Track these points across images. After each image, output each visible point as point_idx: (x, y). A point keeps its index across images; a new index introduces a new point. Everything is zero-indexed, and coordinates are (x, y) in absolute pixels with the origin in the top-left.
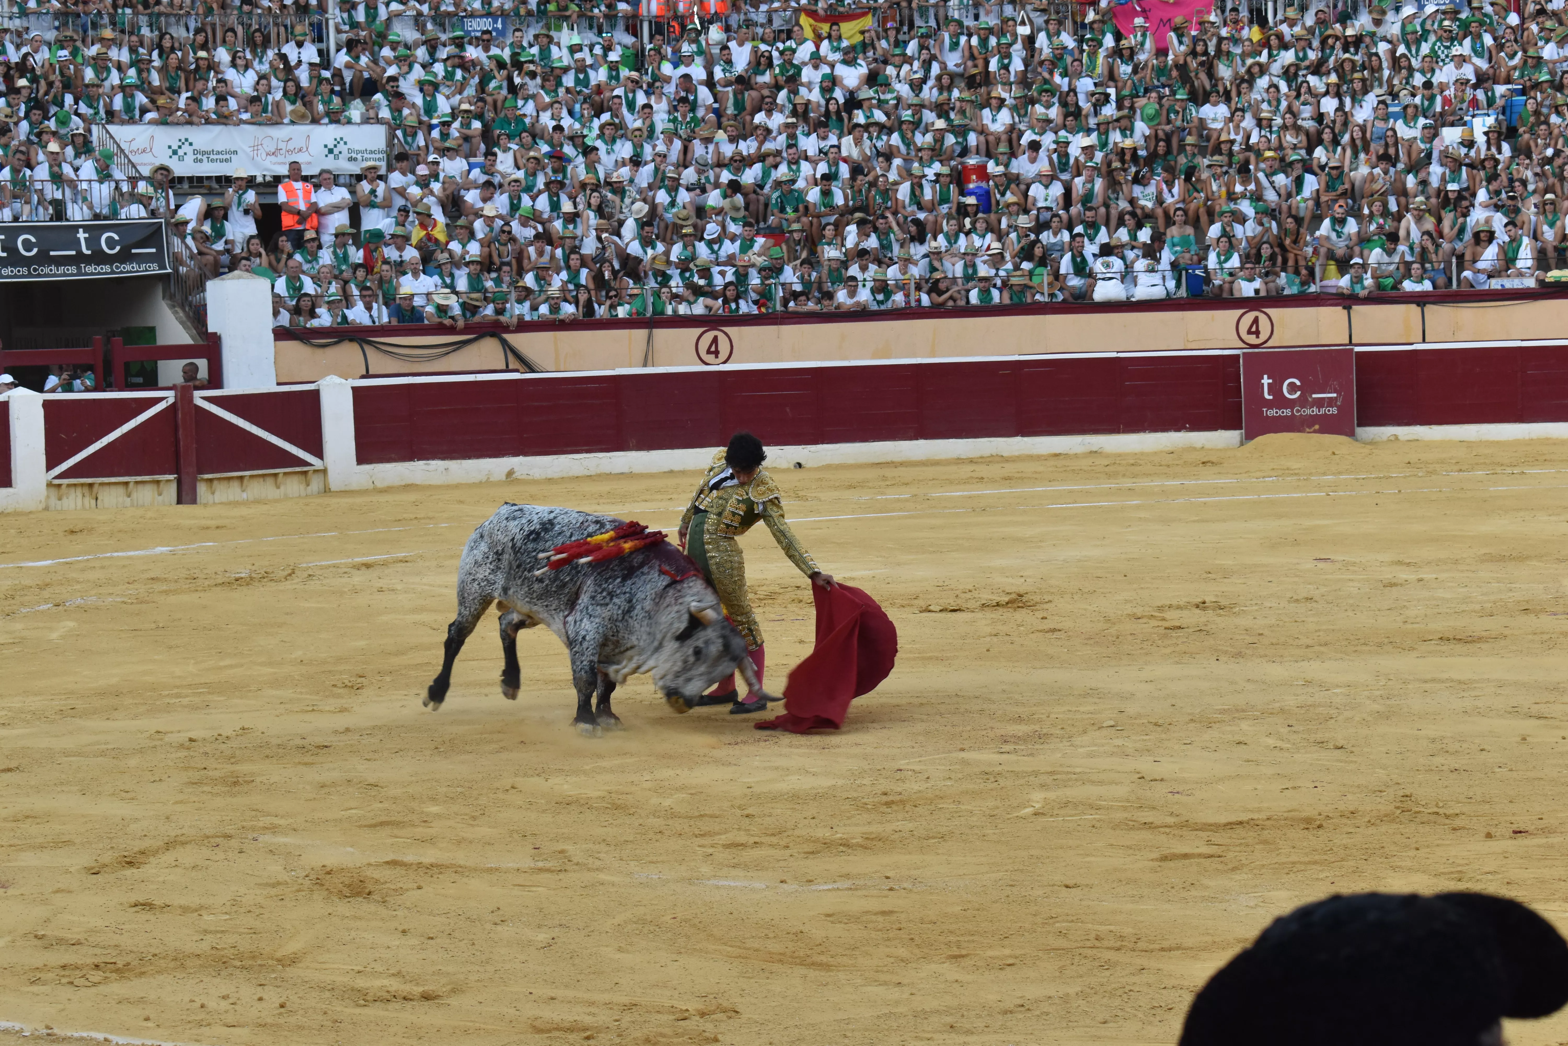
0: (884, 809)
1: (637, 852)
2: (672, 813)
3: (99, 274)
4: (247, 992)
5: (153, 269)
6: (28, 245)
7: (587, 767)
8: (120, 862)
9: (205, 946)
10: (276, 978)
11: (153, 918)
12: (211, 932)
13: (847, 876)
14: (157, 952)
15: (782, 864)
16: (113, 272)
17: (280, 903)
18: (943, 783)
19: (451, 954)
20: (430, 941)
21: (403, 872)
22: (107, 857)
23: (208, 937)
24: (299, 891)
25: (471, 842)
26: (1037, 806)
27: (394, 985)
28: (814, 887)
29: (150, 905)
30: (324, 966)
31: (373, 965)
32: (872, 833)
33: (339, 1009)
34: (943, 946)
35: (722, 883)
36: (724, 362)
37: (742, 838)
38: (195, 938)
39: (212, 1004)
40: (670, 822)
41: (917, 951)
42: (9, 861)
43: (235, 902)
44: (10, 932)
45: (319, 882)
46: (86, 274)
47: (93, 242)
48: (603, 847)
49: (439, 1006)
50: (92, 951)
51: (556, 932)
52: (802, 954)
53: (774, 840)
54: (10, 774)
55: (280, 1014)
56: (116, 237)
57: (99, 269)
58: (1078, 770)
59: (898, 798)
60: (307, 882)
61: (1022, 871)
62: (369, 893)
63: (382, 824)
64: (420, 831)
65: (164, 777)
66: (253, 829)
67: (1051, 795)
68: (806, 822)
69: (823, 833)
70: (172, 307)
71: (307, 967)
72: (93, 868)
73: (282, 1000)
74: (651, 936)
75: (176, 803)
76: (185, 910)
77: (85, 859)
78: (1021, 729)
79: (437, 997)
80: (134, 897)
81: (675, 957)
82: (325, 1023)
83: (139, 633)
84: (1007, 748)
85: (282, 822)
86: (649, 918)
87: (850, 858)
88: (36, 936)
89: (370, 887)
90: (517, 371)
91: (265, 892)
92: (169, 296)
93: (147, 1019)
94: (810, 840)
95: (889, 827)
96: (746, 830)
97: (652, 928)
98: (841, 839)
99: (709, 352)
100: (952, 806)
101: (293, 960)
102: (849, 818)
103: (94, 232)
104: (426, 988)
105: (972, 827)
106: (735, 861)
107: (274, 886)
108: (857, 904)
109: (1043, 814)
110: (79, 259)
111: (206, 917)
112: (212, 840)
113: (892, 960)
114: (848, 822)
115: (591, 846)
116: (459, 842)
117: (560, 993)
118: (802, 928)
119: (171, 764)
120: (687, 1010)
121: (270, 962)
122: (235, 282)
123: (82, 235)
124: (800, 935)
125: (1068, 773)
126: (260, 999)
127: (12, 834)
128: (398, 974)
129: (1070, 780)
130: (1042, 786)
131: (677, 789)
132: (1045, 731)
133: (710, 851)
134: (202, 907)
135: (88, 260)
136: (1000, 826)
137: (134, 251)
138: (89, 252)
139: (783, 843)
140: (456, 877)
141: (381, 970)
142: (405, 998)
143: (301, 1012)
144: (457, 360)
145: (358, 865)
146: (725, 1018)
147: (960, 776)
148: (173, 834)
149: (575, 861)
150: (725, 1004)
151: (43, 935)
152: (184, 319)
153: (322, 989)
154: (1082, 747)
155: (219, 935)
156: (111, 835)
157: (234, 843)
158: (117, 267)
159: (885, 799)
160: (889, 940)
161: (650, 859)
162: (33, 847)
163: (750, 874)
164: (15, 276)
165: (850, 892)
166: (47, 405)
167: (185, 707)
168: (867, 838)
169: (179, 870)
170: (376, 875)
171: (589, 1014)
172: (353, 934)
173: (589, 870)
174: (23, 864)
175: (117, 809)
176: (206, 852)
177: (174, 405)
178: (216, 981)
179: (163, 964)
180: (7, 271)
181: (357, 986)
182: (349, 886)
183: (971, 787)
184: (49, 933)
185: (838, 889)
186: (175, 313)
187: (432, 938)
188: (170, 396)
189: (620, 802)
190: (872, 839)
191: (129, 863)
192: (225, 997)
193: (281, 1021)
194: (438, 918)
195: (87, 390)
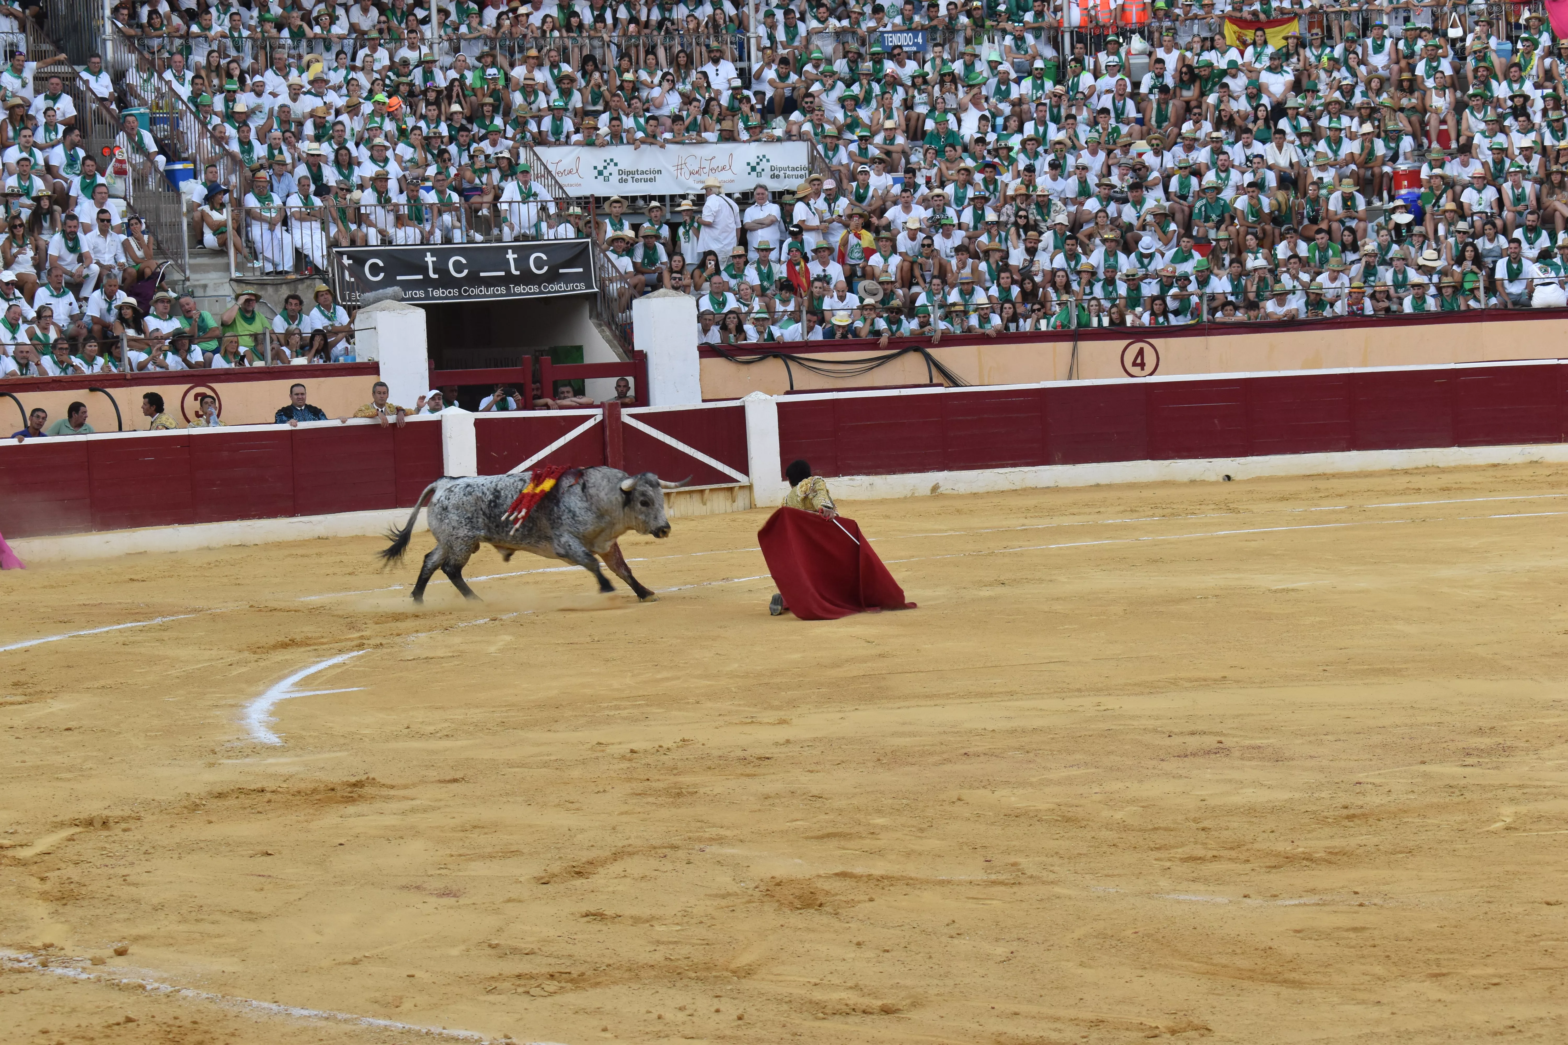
0: (1346, 823)
1: (1092, 865)
2: (1125, 826)
3: (527, 294)
4: (703, 1004)
5: (580, 289)
6: (458, 267)
7: (1034, 780)
8: (569, 872)
9: (658, 957)
10: (731, 990)
11: (605, 928)
12: (663, 943)
13: (1313, 891)
14: (611, 962)
15: (1244, 878)
16: (541, 292)
17: (731, 914)
18: (1406, 796)
19: (909, 967)
20: (886, 954)
21: (854, 884)
22: (556, 868)
23: (661, 947)
24: (749, 902)
25: (920, 854)
26: (1508, 820)
27: (853, 998)
28: (1279, 902)
29: (602, 914)
30: (780, 978)
31: (829, 977)
32: (1335, 847)
33: (797, 1022)
34: (1421, 964)
35: (1182, 897)
36: (1151, 374)
37: (1200, 852)
38: (648, 949)
39: (669, 1016)
40: (1124, 835)
41: (1394, 969)
42: (459, 870)
43: (686, 914)
44: (464, 941)
45: (769, 894)
46: (515, 294)
47: (521, 262)
48: (1056, 859)
49: (899, 1020)
50: (545, 961)
51: (1014, 946)
52: (1272, 971)
53: (1233, 854)
54: (456, 784)
55: (739, 1026)
56: (545, 257)
57: (527, 289)
58: (1548, 784)
59: (1359, 811)
60: (757, 893)
61: (1498, 887)
62: (821, 905)
63: (829, 836)
64: (868, 843)
65: (608, 788)
66: (700, 840)
67: (1523, 809)
68: (1265, 835)
69: (1283, 847)
70: (599, 326)
71: (763, 979)
72: (542, 878)
73: (740, 1012)
74: (1113, 951)
75: (622, 813)
76: (636, 920)
77: (535, 869)
78: (1485, 742)
79: (897, 1011)
80: (585, 908)
81: (1140, 972)
82: (784, 1036)
83: (577, 646)
84: (1469, 761)
85: (728, 833)
86: (1110, 933)
87: (1313, 873)
88: (490, 946)
89: (822, 899)
90: (941, 385)
91: (715, 903)
92: (596, 315)
93: (605, 1030)
94: (1269, 854)
95: (1353, 842)
96: (1203, 844)
97: (1114, 943)
98: (1304, 853)
99: (1134, 364)
100: (1417, 820)
101: (748, 972)
102: (1309, 832)
103: (523, 253)
104: (885, 1002)
105: (1440, 842)
106: (1195, 875)
107: (723, 897)
108: (1326, 920)
109: (1516, 829)
110: (508, 280)
111: (658, 928)
112: (659, 851)
113: (1368, 978)
114: (1310, 836)
115: (1044, 859)
116: (909, 854)
117: (1023, 1008)
118: (1270, 944)
119: (615, 775)
120: (1157, 1027)
121: (726, 974)
122: (660, 300)
123: (511, 256)
124: (1269, 952)
125: (1538, 787)
126: (718, 1011)
127: (461, 844)
128: (856, 987)
129: (1540, 794)
130: (1511, 800)
131: (1128, 802)
132: (1508, 744)
133: (1168, 864)
134: (653, 918)
135: (517, 281)
136: (1470, 841)
137: (561, 271)
138: (518, 273)
139: (1242, 857)
140: (907, 889)
141: (837, 982)
142: (864, 1012)
143: (759, 1024)
144: (881, 375)
145: (807, 877)
146: (1197, 1036)
147: (1423, 789)
148: (620, 844)
149: (1029, 874)
150: (1196, 1022)
151: (497, 945)
152: (611, 337)
153: (780, 1001)
154: (1550, 760)
155: (671, 946)
156: (559, 845)
157: (681, 854)
158: (545, 287)
159: (1345, 812)
160: (1363, 957)
161: (1105, 872)
162: (482, 857)
163: (1211, 888)
164: (447, 298)
165: (1318, 908)
166: (478, 423)
167: (625, 719)
168: (1330, 853)
169: (628, 880)
170: (827, 887)
171: (1055, 1030)
172: (807, 946)
173: (1043, 883)
174: (473, 873)
175: (564, 820)
176: (653, 863)
177: (602, 422)
178: (672, 992)
179: (617, 974)
180: (438, 293)
181: (814, 999)
182: (800, 897)
183: (1435, 800)
184: (502, 942)
185: (1305, 904)
186: (602, 332)
187: (888, 951)
188: (598, 414)
189: (1070, 814)
190: (1336, 854)
191: (578, 873)
192: (682, 1009)
193: (740, 1033)
194: (892, 931)
195: (519, 409)
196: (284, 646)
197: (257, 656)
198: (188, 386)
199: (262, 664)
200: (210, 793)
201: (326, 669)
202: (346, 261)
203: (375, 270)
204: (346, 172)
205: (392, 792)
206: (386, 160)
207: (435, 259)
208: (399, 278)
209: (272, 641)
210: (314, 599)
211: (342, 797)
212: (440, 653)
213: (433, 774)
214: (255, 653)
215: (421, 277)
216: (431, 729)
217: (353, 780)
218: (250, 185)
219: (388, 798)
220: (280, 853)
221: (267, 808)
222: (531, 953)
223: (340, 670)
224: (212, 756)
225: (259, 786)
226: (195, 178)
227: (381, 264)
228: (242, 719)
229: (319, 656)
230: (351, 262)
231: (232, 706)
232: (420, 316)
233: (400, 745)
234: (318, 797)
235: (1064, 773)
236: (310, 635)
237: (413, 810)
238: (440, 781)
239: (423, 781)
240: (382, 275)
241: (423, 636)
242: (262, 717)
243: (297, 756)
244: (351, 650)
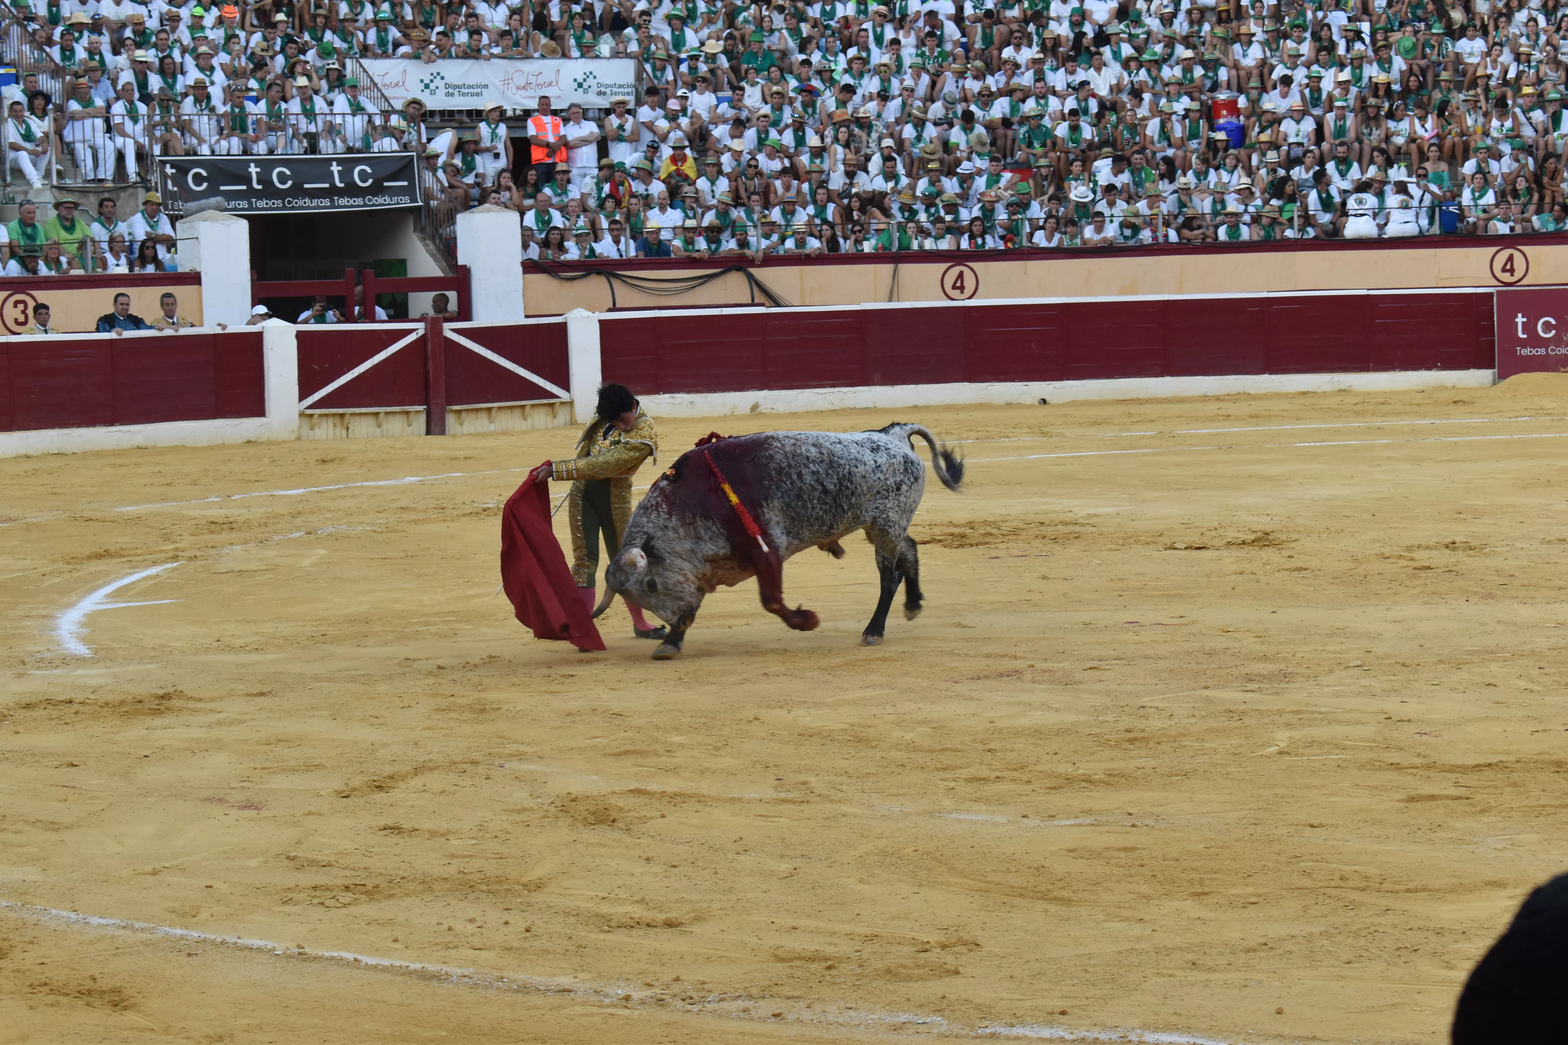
0: (1127, 745)
1: (879, 784)
2: (914, 747)
3: (352, 206)
4: (493, 916)
5: (405, 202)
6: (282, 178)
7: (829, 700)
8: (370, 787)
9: (452, 870)
10: (521, 903)
11: (402, 842)
13: (1089, 812)
14: (405, 875)
15: (1024, 798)
16: (365, 205)
17: (526, 829)
18: (1187, 721)
19: (694, 882)
20: (674, 869)
21: (647, 801)
22: (357, 782)
23: (456, 861)
24: (544, 817)
25: (714, 772)
26: (1282, 745)
27: (638, 912)
28: (1056, 823)
29: (399, 828)
30: (569, 892)
31: (617, 891)
32: (1114, 769)
33: (583, 934)
34: (1185, 884)
35: (963, 816)
36: (970, 298)
37: (984, 772)
38: (442, 862)
39: (459, 927)
40: (912, 755)
41: (1159, 888)
42: (262, 783)
43: (481, 828)
44: (263, 853)
45: (564, 809)
46: (339, 207)
47: (346, 175)
48: (845, 779)
49: (682, 933)
50: (342, 873)
51: (798, 863)
52: (1043, 889)
53: (1016, 775)
54: (263, 698)
55: (526, 938)
56: (369, 170)
57: (351, 202)
58: (1323, 709)
59: (1140, 735)
60: (552, 809)
61: (1266, 810)
62: (614, 821)
63: (626, 753)
64: (664, 761)
65: (413, 704)
66: (500, 756)
67: (1297, 734)
68: (1049, 757)
69: (1065, 768)
70: (423, 240)
71: (552, 893)
72: (343, 792)
73: (528, 924)
74: (893, 868)
75: (425, 729)
76: (433, 834)
77: (336, 783)
78: (1266, 668)
79: (680, 924)
80: (382, 821)
81: (916, 889)
82: (569, 948)
83: (389, 561)
84: (1252, 686)
85: (528, 749)
86: (891, 850)
87: (1091, 794)
88: (288, 857)
89: (614, 814)
90: (762, 305)
91: (511, 818)
92: (420, 229)
93: (396, 940)
94: (1052, 775)
95: (1132, 764)
96: (988, 765)
97: (893, 860)
98: (1083, 775)
99: (954, 287)
100: (1195, 744)
101: (538, 886)
102: (1091, 754)
103: (347, 165)
104: (669, 915)
105: (1216, 765)
106: (977, 795)
107: (519, 812)
108: (1099, 840)
109: (1288, 753)
110: (332, 192)
111: (453, 842)
112: (460, 766)
113: (1134, 896)
114: (1090, 758)
115: (833, 777)
116: (703, 772)
117: (802, 923)
118: (1044, 863)
119: (420, 690)
120: (928, 942)
121: (516, 887)
122: (485, 215)
123: (335, 168)
124: (1041, 870)
125: (1313, 712)
126: (506, 923)
127: (265, 757)
128: (642, 901)
129: (1315, 719)
130: (1287, 725)
131: (919, 723)
132: (1290, 670)
133: (953, 784)
134: (449, 832)
135: (341, 193)
136: (1244, 764)
137: (386, 184)
138: (342, 185)
139: (1025, 778)
140: (699, 806)
141: (624, 896)
142: (648, 925)
143: (546, 937)
144: (703, 295)
145: (603, 793)
146: (966, 951)
147: (1204, 713)
148: (422, 759)
149: (818, 793)
150: (966, 937)
151: (295, 857)
152: (435, 251)
153: (568, 914)
154: (1328, 686)
155: (466, 860)
156: (361, 760)
157: (481, 769)
158: (369, 200)
159: (1127, 735)
160: (1131, 876)
161: (891, 792)
162: (285, 770)
163: (992, 808)
164: (270, 209)
165: (1093, 828)
166: (300, 335)
167: (432, 634)
168: (1110, 775)
169: (427, 795)
170: (621, 803)
171: (830, 944)
172: (598, 860)
173: (831, 801)
174: (275, 786)
175: (367, 734)
176: (453, 778)
177: (424, 336)
178: (464, 904)
179: (411, 886)
180: (262, 204)
181: (601, 912)
182: (593, 813)
183: (1215, 725)
184: (300, 854)
185: (1080, 825)
186: (426, 246)
187: (675, 866)
188: (420, 328)
189: (862, 734)
190: (1115, 776)
191: (378, 787)
192: (471, 921)
193: (527, 945)
194: (681, 847)
195: (339, 322)
196: (99, 556)
197: (70, 567)
198: (8, 293)
199: (75, 575)
200: (18, 704)
201: (139, 581)
202: (169, 170)
203: (198, 179)
204: (170, 81)
205: (199, 705)
206: (212, 69)
207: (258, 170)
208: (222, 188)
209: (86, 551)
210: (131, 510)
211: (150, 709)
212: (254, 566)
213: (241, 687)
214: (69, 563)
215: (244, 187)
216: (241, 642)
217: (161, 692)
218: (73, 92)
219: (195, 711)
220: (85, 764)
221: (74, 719)
222: (329, 865)
223: (152, 582)
224: (21, 666)
225: (67, 697)
226: (17, 83)
227: (204, 174)
228: (53, 630)
229: (132, 568)
230: (174, 171)
231: (43, 616)
232: (243, 226)
233: (210, 658)
234: (125, 709)
235: (859, 694)
236: (124, 546)
237: (219, 723)
238: (248, 695)
239: (231, 694)
240: (205, 185)
241: (237, 548)
242: (74, 628)
243: (106, 667)
244: (165, 561)
